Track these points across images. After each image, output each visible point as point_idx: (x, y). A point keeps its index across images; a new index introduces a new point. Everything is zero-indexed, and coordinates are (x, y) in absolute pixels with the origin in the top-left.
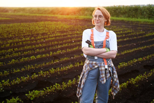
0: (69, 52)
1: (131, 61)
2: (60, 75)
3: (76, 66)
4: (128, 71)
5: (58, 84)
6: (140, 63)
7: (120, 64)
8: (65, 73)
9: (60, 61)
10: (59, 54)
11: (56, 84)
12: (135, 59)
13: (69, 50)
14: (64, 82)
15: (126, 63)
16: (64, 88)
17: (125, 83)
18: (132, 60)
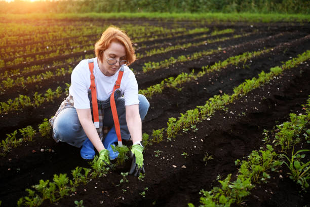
0: (41, 60)
1: (166, 61)
2: (27, 90)
3: (59, 74)
4: (161, 76)
5: (26, 97)
6: (182, 64)
7: (146, 64)
8: (37, 86)
9: (23, 72)
10: (20, 64)
11: (21, 96)
12: (172, 58)
13: (39, 58)
14: (36, 93)
15: (158, 64)
16: (39, 102)
17: (158, 85)
18: (168, 59)
